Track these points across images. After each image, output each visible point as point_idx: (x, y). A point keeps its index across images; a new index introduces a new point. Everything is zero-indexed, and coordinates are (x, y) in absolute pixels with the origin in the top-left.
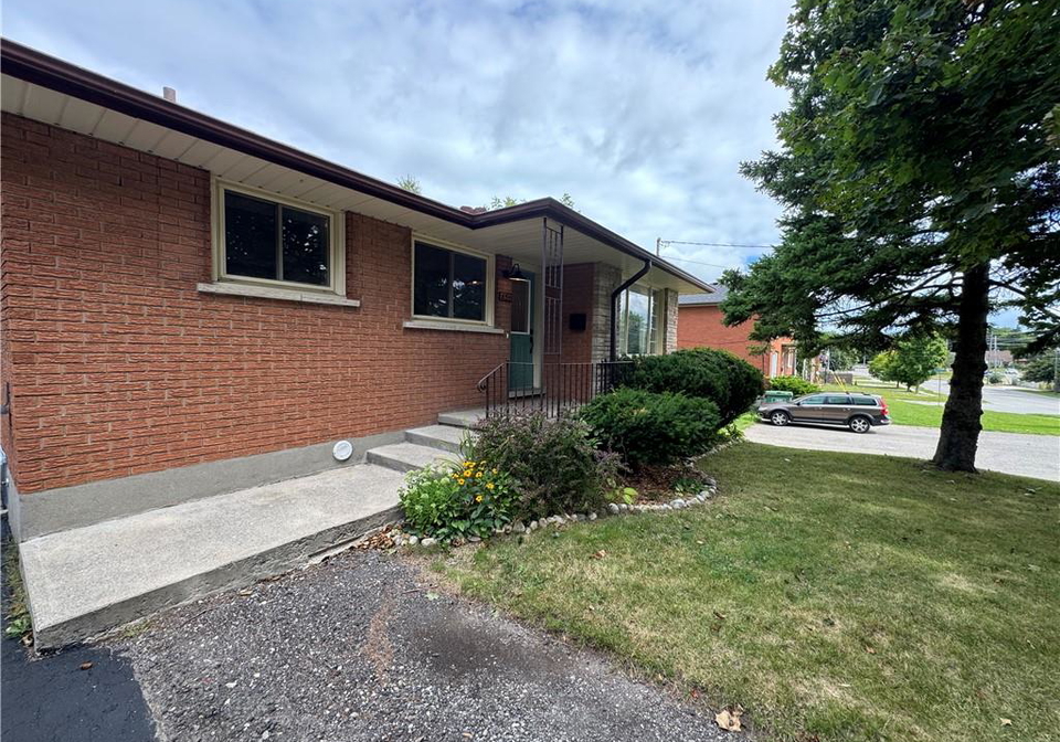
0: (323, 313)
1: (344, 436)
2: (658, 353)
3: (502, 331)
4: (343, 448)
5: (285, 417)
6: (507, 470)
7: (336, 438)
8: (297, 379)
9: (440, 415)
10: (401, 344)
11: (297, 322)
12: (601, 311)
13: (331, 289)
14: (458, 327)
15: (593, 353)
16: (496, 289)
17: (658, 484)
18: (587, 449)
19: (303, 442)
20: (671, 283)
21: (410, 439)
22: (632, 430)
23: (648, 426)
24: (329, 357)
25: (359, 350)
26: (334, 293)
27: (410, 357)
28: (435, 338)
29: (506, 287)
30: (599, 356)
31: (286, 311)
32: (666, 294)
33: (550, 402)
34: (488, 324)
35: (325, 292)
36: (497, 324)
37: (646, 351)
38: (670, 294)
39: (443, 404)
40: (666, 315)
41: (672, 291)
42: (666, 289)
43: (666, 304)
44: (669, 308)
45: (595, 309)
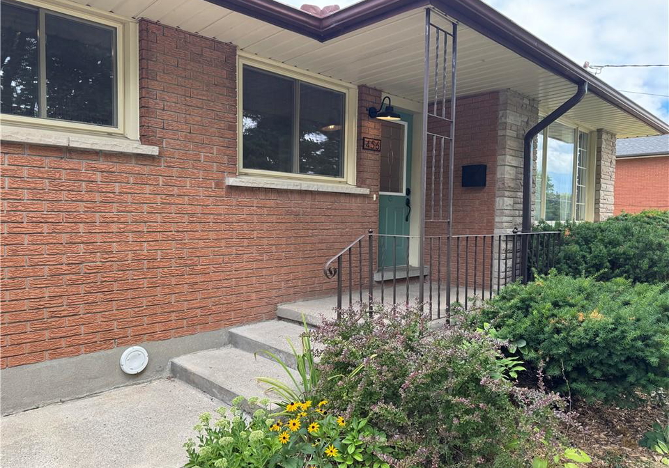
0: (103, 164)
1: (137, 339)
3: (366, 191)
4: (134, 357)
5: (46, 313)
7: (125, 342)
8: (64, 259)
9: (280, 307)
10: (222, 209)
11: (64, 177)
12: (510, 160)
13: (119, 130)
14: (304, 186)
15: (497, 219)
16: (359, 133)
19: (75, 350)
21: (234, 341)
24: (114, 228)
25: (159, 217)
26: (123, 136)
27: (236, 227)
28: (272, 201)
30: (505, 225)
31: (48, 161)
32: (600, 137)
33: (435, 286)
34: (348, 181)
35: (110, 134)
36: (360, 182)
37: (567, 216)
38: (604, 136)
39: (284, 292)
40: (599, 166)
41: (607, 133)
42: (600, 131)
43: (599, 151)
44: (604, 155)
45: (499, 158)
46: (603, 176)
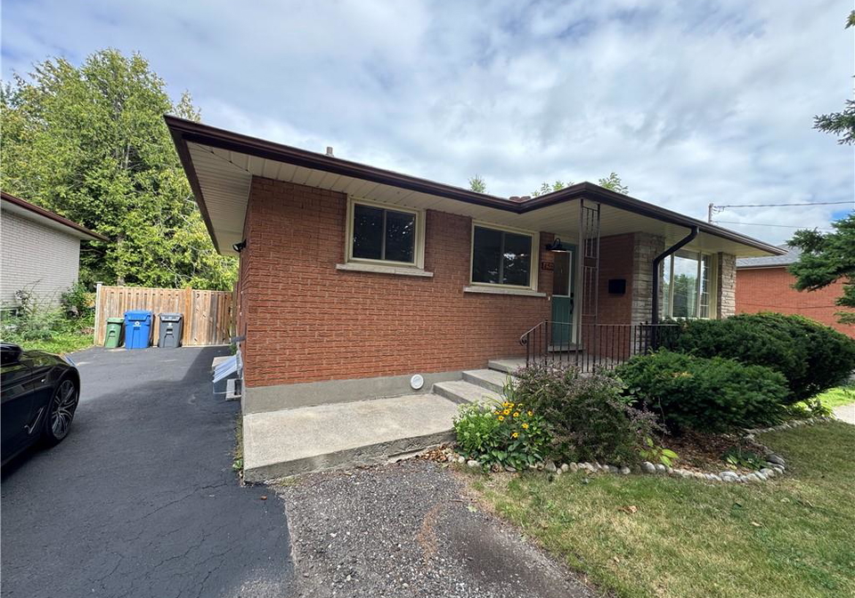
0: (408, 282)
1: (418, 371)
2: (711, 317)
3: (544, 295)
4: (417, 380)
5: (381, 354)
6: (542, 414)
7: (413, 372)
8: (390, 328)
9: (490, 361)
10: (461, 305)
11: (392, 288)
12: (642, 276)
13: (415, 265)
14: (506, 292)
15: (633, 315)
16: (540, 259)
17: (707, 452)
18: (621, 405)
19: (392, 373)
20: (727, 247)
21: (465, 378)
22: (671, 392)
23: (690, 390)
24: (411, 313)
25: (431, 308)
26: (416, 267)
27: (468, 314)
28: (488, 300)
29: (548, 257)
30: (639, 317)
31: (386, 281)
32: (721, 258)
33: (585, 357)
34: (532, 288)
35: (410, 267)
36: (540, 289)
37: (695, 315)
38: (724, 258)
39: (493, 353)
40: (720, 279)
41: (727, 255)
42: (720, 254)
43: (720, 268)
44: (725, 271)
45: (635, 275)
46: (724, 286)
